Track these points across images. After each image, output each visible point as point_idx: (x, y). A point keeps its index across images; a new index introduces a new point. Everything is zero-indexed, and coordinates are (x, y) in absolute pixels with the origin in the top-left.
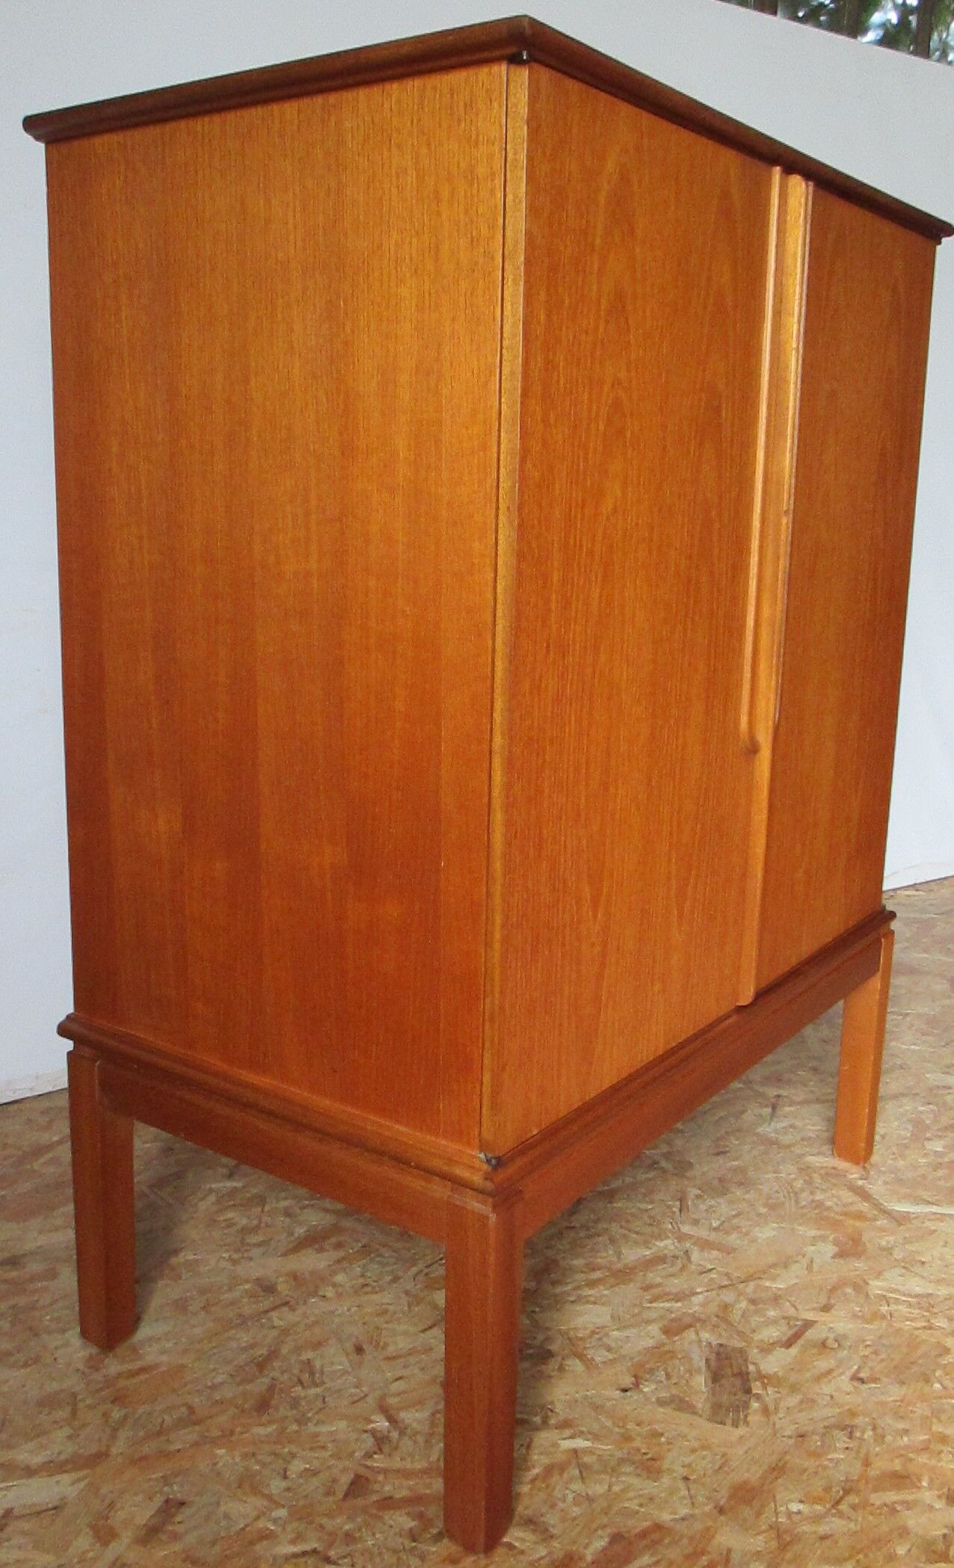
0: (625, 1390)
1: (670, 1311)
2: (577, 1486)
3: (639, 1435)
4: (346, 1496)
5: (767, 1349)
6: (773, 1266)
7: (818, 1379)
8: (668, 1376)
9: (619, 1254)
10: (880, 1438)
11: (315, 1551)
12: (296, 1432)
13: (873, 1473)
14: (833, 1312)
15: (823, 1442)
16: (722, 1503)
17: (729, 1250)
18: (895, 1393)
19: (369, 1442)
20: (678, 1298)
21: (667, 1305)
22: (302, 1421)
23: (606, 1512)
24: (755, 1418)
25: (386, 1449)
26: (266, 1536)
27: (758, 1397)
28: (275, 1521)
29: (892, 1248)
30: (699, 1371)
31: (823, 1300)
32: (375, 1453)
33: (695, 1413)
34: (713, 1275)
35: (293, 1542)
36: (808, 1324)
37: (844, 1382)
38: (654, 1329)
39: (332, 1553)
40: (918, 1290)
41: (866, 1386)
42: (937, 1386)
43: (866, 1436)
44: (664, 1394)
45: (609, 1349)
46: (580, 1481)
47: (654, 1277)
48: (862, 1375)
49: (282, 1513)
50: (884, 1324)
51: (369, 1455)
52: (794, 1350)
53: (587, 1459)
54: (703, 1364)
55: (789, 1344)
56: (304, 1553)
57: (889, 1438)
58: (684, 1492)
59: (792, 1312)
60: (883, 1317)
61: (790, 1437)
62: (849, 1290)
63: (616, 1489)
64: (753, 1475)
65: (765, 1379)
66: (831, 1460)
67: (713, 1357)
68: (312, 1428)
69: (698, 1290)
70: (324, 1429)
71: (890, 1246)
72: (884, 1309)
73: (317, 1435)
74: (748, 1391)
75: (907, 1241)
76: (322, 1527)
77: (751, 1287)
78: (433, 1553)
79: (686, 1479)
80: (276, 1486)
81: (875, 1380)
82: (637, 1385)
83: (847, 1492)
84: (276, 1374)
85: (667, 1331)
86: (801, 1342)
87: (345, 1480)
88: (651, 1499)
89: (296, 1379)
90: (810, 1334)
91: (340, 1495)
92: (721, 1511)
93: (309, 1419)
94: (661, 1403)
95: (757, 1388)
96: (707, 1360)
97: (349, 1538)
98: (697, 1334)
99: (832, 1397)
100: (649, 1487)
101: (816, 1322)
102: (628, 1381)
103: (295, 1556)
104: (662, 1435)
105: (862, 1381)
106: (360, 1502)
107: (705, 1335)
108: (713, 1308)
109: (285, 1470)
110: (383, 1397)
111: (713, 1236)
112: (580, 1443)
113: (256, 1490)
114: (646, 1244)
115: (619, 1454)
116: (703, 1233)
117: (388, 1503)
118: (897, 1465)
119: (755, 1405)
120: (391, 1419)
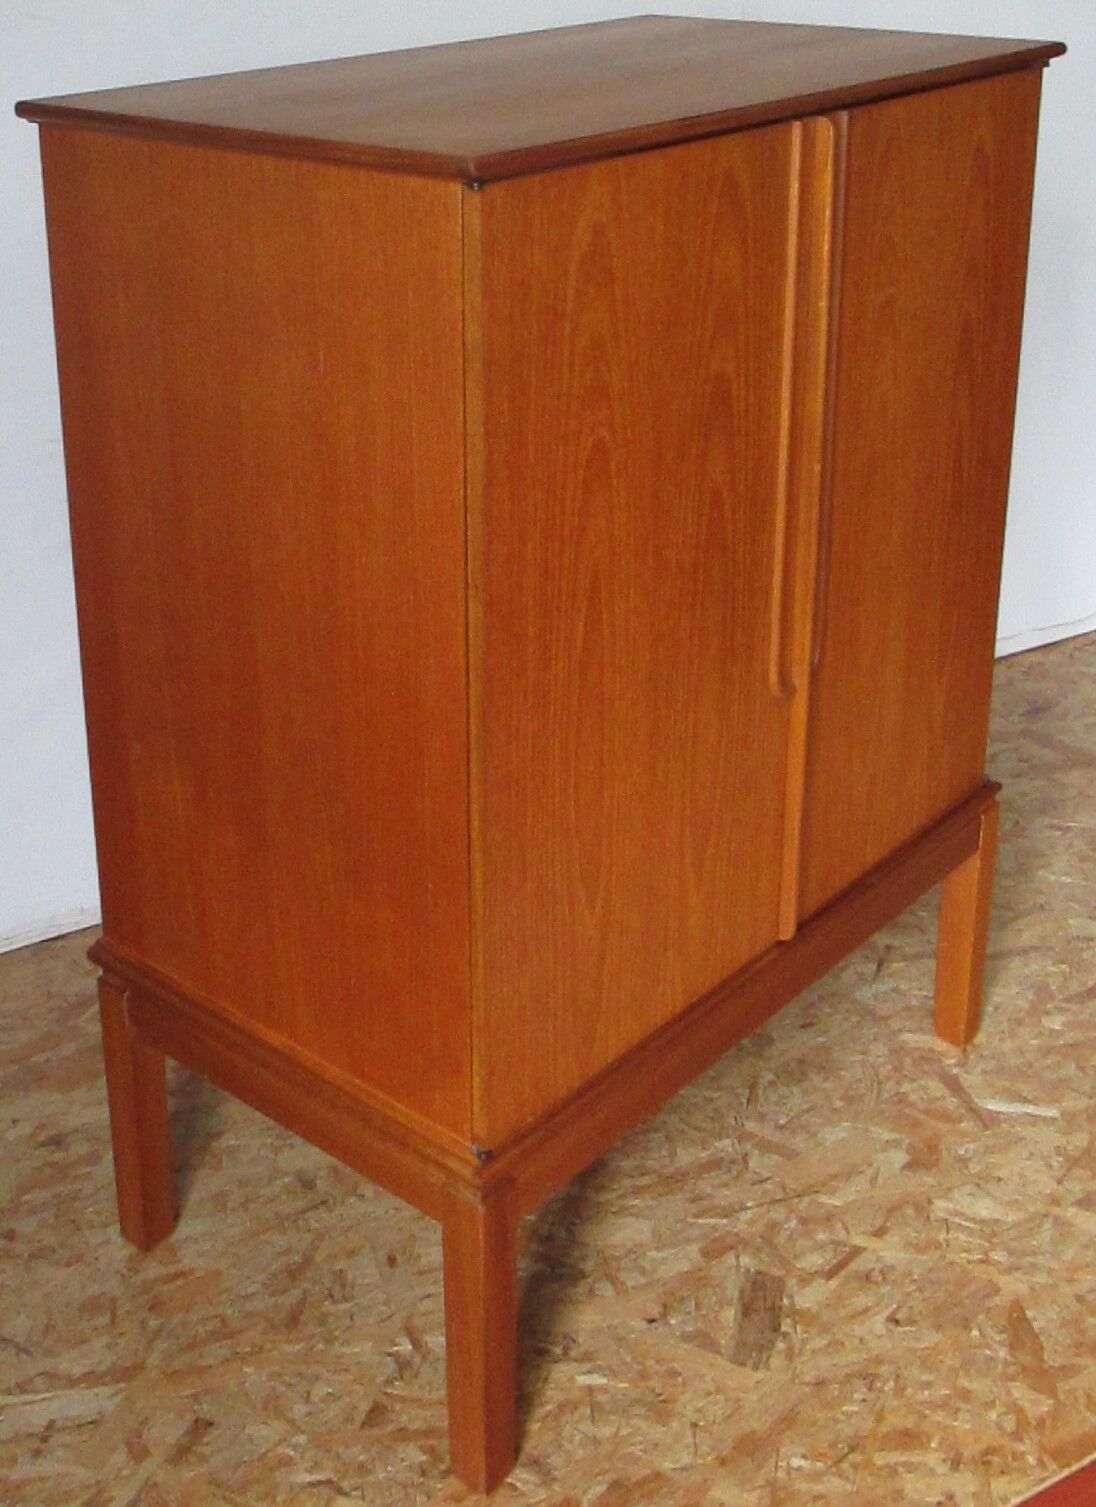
0: (652, 1321)
1: (715, 1228)
2: (587, 1427)
3: (657, 1373)
4: (363, 1425)
5: (805, 1280)
6: (834, 1177)
7: (853, 1317)
8: (698, 1306)
9: (673, 1155)
10: (899, 1391)
11: (329, 1482)
12: (322, 1351)
13: (884, 1429)
14: (887, 1238)
15: (841, 1392)
16: (725, 1453)
17: (790, 1155)
18: (931, 1338)
19: (391, 1365)
20: (728, 1212)
21: (712, 1221)
22: (330, 1340)
23: (610, 1457)
24: (776, 1361)
25: (407, 1375)
26: (286, 1462)
27: (785, 1335)
28: (295, 1447)
29: (969, 1159)
30: (730, 1303)
31: (879, 1222)
32: (396, 1378)
33: (718, 1352)
34: (768, 1186)
35: (310, 1471)
36: (857, 1251)
37: (878, 1324)
38: (693, 1250)
39: (345, 1484)
40: (985, 1214)
41: (900, 1329)
42: (975, 1333)
43: (886, 1388)
44: (689, 1329)
45: (643, 1272)
46: (589, 1422)
47: (705, 1186)
48: (899, 1316)
49: (302, 1439)
50: (938, 1254)
51: (389, 1382)
52: (833, 1283)
53: (601, 1398)
54: (736, 1294)
55: (830, 1274)
56: (320, 1483)
57: (909, 1391)
58: (689, 1439)
59: (842, 1235)
60: (938, 1246)
61: (807, 1384)
62: (910, 1211)
63: (624, 1432)
64: (759, 1425)
65: (795, 1314)
66: (843, 1413)
67: (748, 1286)
68: (338, 1348)
69: (749, 1204)
70: (346, 1350)
71: (968, 1156)
72: (942, 1237)
73: (340, 1357)
74: (776, 1329)
75: (989, 1150)
76: (338, 1457)
77: (803, 1205)
78: (440, 1490)
79: (695, 1425)
80: (299, 1410)
81: (911, 1322)
82: (664, 1315)
83: (852, 1449)
84: (306, 1285)
85: (706, 1254)
86: (843, 1273)
87: (365, 1407)
88: (656, 1445)
89: (326, 1292)
90: (857, 1265)
91: (358, 1424)
92: (723, 1462)
93: (336, 1338)
94: (686, 1338)
95: (786, 1326)
96: (742, 1292)
97: (363, 1469)
98: (737, 1258)
99: (861, 1340)
100: (657, 1432)
101: (865, 1249)
102: (655, 1311)
103: (312, 1484)
104: (680, 1374)
105: (897, 1322)
106: (376, 1431)
107: (745, 1260)
108: (759, 1228)
109: (309, 1393)
110: (409, 1318)
111: (777, 1137)
112: (597, 1380)
113: (279, 1413)
114: (704, 1146)
115: (634, 1394)
116: (767, 1132)
117: (403, 1435)
118: (910, 1422)
119: (781, 1345)
120: (416, 1343)
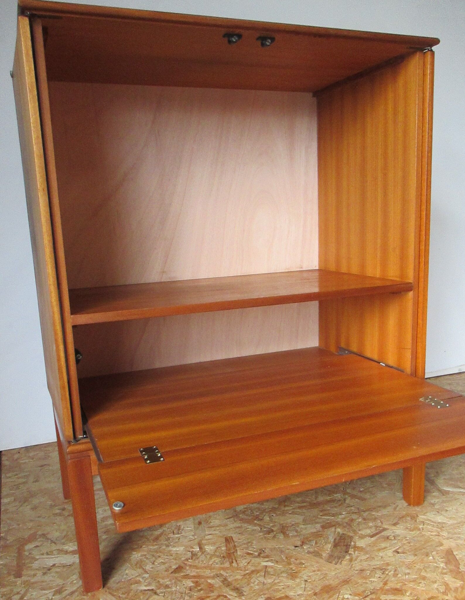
0: (296, 547)
1: (328, 519)
2: (262, 579)
3: (294, 563)
4: (172, 573)
5: (362, 537)
6: (379, 507)
7: (379, 550)
8: (316, 543)
9: (316, 498)
10: (395, 575)
11: (152, 590)
12: (164, 549)
13: (387, 587)
14: (398, 526)
15: (370, 574)
16: (317, 591)
17: (364, 499)
18: (410, 558)
19: (189, 554)
20: (333, 515)
21: (328, 517)
22: (168, 546)
23: (268, 589)
24: (344, 563)
25: (194, 558)
26: (138, 582)
27: (350, 554)
28: (143, 578)
29: (435, 504)
30: (329, 543)
31: (395, 521)
32: (189, 559)
33: (321, 558)
34: (352, 508)
35: (146, 586)
36: (385, 530)
37: (390, 553)
38: (318, 526)
39: (158, 591)
40: (440, 521)
41: (398, 555)
42: (431, 558)
43: (389, 574)
44: (311, 550)
45: (297, 531)
46: (263, 577)
47: (327, 507)
48: (399, 550)
49: (146, 576)
50: (418, 532)
51: (187, 560)
52: (373, 539)
53: (269, 570)
54: (332, 540)
55: (372, 536)
56: (148, 590)
57: (400, 575)
58: (303, 586)
59: (380, 524)
60: (419, 530)
61: (357, 570)
62: (409, 518)
63: (276, 581)
64: (334, 583)
65: (356, 548)
66: (369, 581)
67: (338, 538)
68: (170, 548)
69: (343, 513)
70: (174, 549)
71: (435, 503)
72: (421, 526)
73: (171, 551)
74: (347, 552)
75: (443, 502)
76: (159, 581)
77: (365, 514)
78: (195, 595)
79: (306, 581)
80: (148, 567)
81: (404, 553)
82: (302, 545)
83: (371, 594)
84: (165, 529)
85: (323, 527)
86: (378, 536)
87: (174, 567)
88: (288, 586)
89: (172, 531)
90: (385, 533)
91: (170, 572)
92: (315, 594)
93: (171, 545)
94: (309, 552)
95: (351, 551)
96: (335, 539)
97: (167, 587)
98: (335, 529)
99: (382, 557)
100: (290, 582)
101: (388, 529)
102: (299, 543)
103: (145, 590)
104: (304, 564)
105: (398, 553)
106: (177, 575)
107: (339, 530)
108: (346, 520)
109: (154, 561)
110: (201, 541)
111: (359, 494)
112: (270, 564)
113: (141, 567)
114: (329, 495)
115: (283, 569)
116: (355, 493)
117: (187, 577)
118: (398, 586)
119: (348, 557)
120: (201, 548)
